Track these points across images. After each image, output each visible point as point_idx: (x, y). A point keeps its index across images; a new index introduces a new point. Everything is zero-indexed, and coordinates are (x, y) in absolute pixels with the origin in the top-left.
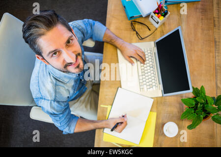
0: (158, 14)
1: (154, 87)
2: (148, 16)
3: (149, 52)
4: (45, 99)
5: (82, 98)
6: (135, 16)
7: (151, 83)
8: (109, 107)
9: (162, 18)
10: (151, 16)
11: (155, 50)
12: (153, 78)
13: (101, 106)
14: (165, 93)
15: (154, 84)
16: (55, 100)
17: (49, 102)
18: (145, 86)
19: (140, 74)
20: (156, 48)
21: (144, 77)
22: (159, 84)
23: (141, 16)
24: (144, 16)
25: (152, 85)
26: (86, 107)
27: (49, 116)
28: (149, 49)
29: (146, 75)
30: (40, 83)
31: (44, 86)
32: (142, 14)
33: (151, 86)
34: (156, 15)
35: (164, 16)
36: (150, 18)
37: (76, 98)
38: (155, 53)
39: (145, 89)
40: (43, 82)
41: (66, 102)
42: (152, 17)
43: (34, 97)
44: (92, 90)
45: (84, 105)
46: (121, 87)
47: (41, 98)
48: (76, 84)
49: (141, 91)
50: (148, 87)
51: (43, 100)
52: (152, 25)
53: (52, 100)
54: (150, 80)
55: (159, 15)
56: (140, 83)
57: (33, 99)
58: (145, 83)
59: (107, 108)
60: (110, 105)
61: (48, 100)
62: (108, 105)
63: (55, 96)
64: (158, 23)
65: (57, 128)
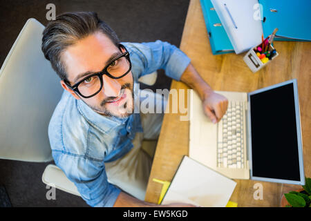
0: (261, 53)
1: (239, 164)
2: (244, 53)
3: (238, 107)
4: (69, 153)
5: (125, 160)
6: (224, 50)
7: (234, 156)
8: (166, 184)
9: (266, 60)
10: (248, 54)
11: (248, 106)
12: (239, 149)
13: (154, 179)
14: (254, 175)
15: (239, 159)
16: (86, 156)
17: (77, 158)
18: (225, 159)
19: (220, 140)
20: (249, 103)
21: (225, 145)
22: (248, 159)
23: (233, 52)
24: (237, 53)
25: (236, 159)
26: (129, 174)
27: (73, 183)
28: (238, 103)
29: (229, 143)
30: (64, 126)
31: (70, 131)
32: (235, 49)
33: (234, 161)
34: (259, 54)
35: (270, 58)
36: (246, 57)
37: (115, 159)
38: (246, 111)
39: (225, 164)
40: (68, 126)
41: (101, 161)
42: (250, 56)
43: (53, 148)
44: (141, 149)
45: (125, 172)
46: (188, 156)
47: (63, 152)
48: (118, 137)
49: (217, 166)
50: (230, 162)
51: (66, 155)
52: (247, 66)
53: (81, 156)
54: (234, 151)
55: (263, 54)
56: (218, 154)
57: (51, 151)
58: (225, 154)
59: (162, 185)
60: (168, 181)
61: (75, 155)
62: (164, 181)
63: (88, 149)
64: (257, 66)
65: (85, 201)
